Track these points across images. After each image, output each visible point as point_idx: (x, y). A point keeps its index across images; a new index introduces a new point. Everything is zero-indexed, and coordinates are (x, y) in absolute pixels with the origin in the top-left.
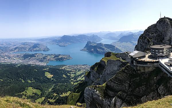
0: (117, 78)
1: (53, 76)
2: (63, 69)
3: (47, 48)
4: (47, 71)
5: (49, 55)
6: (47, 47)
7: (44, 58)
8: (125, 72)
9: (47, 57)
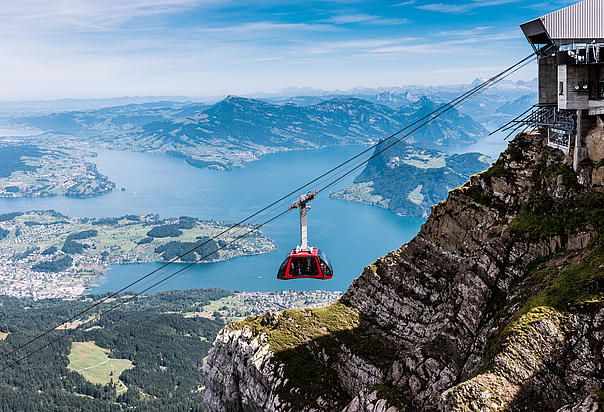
0: (424, 256)
1: (128, 365)
2: (203, 320)
3: (98, 177)
4: (86, 337)
5: (112, 222)
6: (91, 168)
7: (73, 245)
8: (487, 201)
9: (93, 234)
